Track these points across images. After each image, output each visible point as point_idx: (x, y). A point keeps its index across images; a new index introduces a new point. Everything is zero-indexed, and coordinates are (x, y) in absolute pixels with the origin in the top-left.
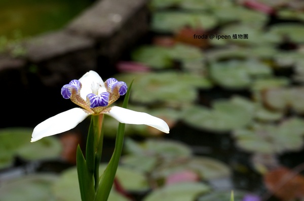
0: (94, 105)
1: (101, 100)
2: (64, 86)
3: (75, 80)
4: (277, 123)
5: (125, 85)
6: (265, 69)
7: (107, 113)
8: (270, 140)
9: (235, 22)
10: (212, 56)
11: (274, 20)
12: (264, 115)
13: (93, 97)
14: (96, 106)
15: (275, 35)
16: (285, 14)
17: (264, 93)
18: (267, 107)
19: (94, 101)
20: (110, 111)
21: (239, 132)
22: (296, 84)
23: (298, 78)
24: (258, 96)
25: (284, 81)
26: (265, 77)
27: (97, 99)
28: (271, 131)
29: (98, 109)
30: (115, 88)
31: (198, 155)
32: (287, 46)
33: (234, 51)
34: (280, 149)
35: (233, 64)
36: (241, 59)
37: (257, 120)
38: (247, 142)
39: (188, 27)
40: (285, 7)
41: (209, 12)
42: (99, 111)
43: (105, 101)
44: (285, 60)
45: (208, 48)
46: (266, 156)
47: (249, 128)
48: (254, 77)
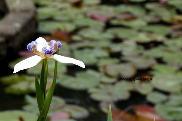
0: (46, 53)
1: (50, 51)
2: (29, 44)
3: (34, 41)
4: (113, 84)
5: (60, 43)
6: (105, 54)
7: (52, 57)
8: (110, 94)
9: (86, 27)
10: (74, 46)
11: (108, 25)
12: (106, 79)
13: (46, 49)
14: (47, 54)
15: (110, 34)
16: (114, 22)
17: (105, 67)
18: (107, 75)
19: (46, 51)
20: (54, 57)
21: (91, 90)
22: (123, 62)
23: (123, 58)
24: (101, 69)
25: (116, 60)
26: (105, 58)
27: (48, 50)
28: (110, 88)
29: (48, 55)
30: (55, 45)
31: (68, 103)
32: (117, 40)
33: (86, 43)
34: (116, 99)
35: (86, 51)
36: (91, 48)
37: (102, 83)
38: (96, 95)
39: (59, 30)
40: (114, 18)
41: (71, 21)
42: (48, 57)
43: (52, 51)
44: (116, 48)
45: (71, 42)
46: (108, 103)
47: (97, 87)
48: (99, 58)
